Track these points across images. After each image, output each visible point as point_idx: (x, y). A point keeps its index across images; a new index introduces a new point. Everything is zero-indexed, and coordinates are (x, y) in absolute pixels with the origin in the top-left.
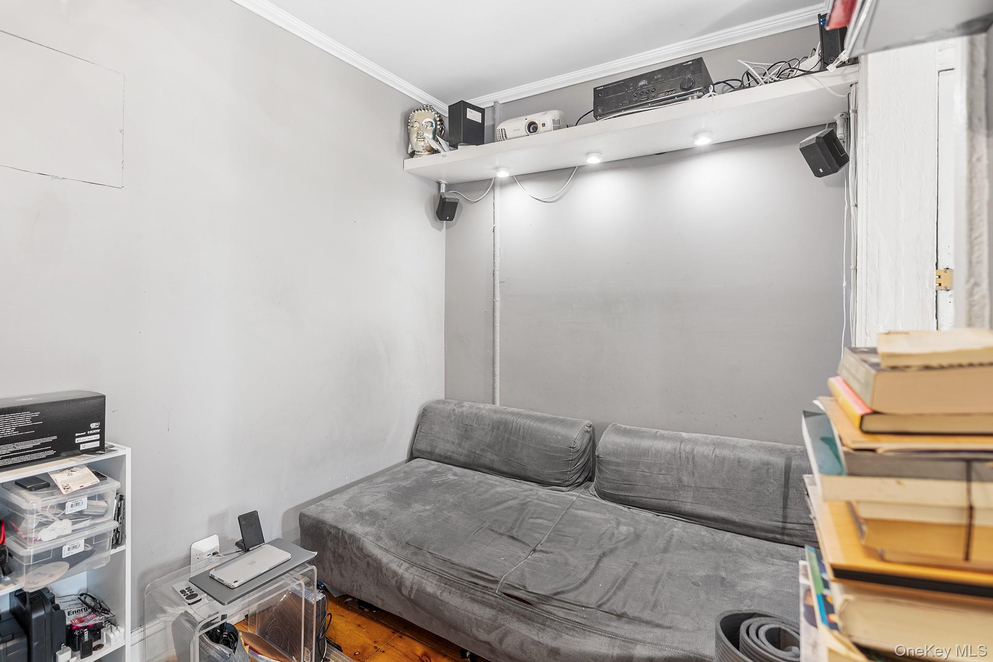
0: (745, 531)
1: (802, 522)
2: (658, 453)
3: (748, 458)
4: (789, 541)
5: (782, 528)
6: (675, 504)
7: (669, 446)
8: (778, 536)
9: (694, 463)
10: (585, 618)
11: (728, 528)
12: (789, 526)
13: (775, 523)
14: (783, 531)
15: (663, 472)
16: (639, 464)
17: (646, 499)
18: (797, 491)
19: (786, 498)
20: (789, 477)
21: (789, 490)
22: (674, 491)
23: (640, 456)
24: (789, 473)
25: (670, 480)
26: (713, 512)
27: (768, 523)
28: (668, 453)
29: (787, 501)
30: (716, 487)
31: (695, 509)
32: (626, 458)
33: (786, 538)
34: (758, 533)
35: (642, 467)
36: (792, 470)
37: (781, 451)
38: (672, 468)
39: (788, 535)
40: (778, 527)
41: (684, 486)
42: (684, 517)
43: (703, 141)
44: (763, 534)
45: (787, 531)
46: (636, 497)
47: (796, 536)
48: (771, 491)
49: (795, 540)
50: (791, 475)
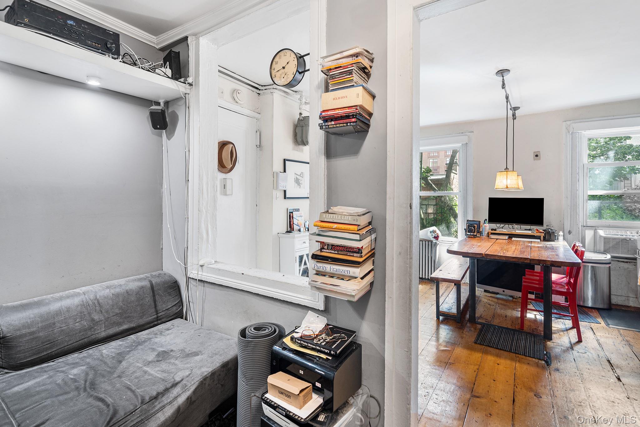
0: (139, 329)
1: (164, 310)
2: (68, 309)
3: (131, 288)
4: (161, 322)
5: (157, 318)
6: (93, 337)
7: (77, 301)
8: (156, 323)
9: (99, 304)
10: (139, 417)
11: (130, 333)
12: (159, 315)
13: (153, 317)
14: (158, 319)
15: (78, 320)
16: (54, 324)
17: (68, 346)
18: (159, 296)
19: (155, 301)
20: (154, 290)
21: (155, 297)
22: (90, 329)
23: (54, 317)
24: (153, 288)
25: (85, 323)
26: (120, 329)
27: (150, 318)
28: (77, 306)
29: (155, 303)
30: (118, 313)
31: (108, 333)
32: (40, 325)
33: (159, 322)
34: (146, 327)
35: (58, 325)
36: (154, 286)
37: (144, 279)
38: (84, 315)
39: (159, 320)
40: (155, 318)
41: (97, 322)
42: (102, 342)
43: (94, 83)
44: (148, 326)
45: (159, 318)
46: (59, 349)
47: (163, 318)
48: (147, 301)
49: (163, 320)
50: (155, 289)
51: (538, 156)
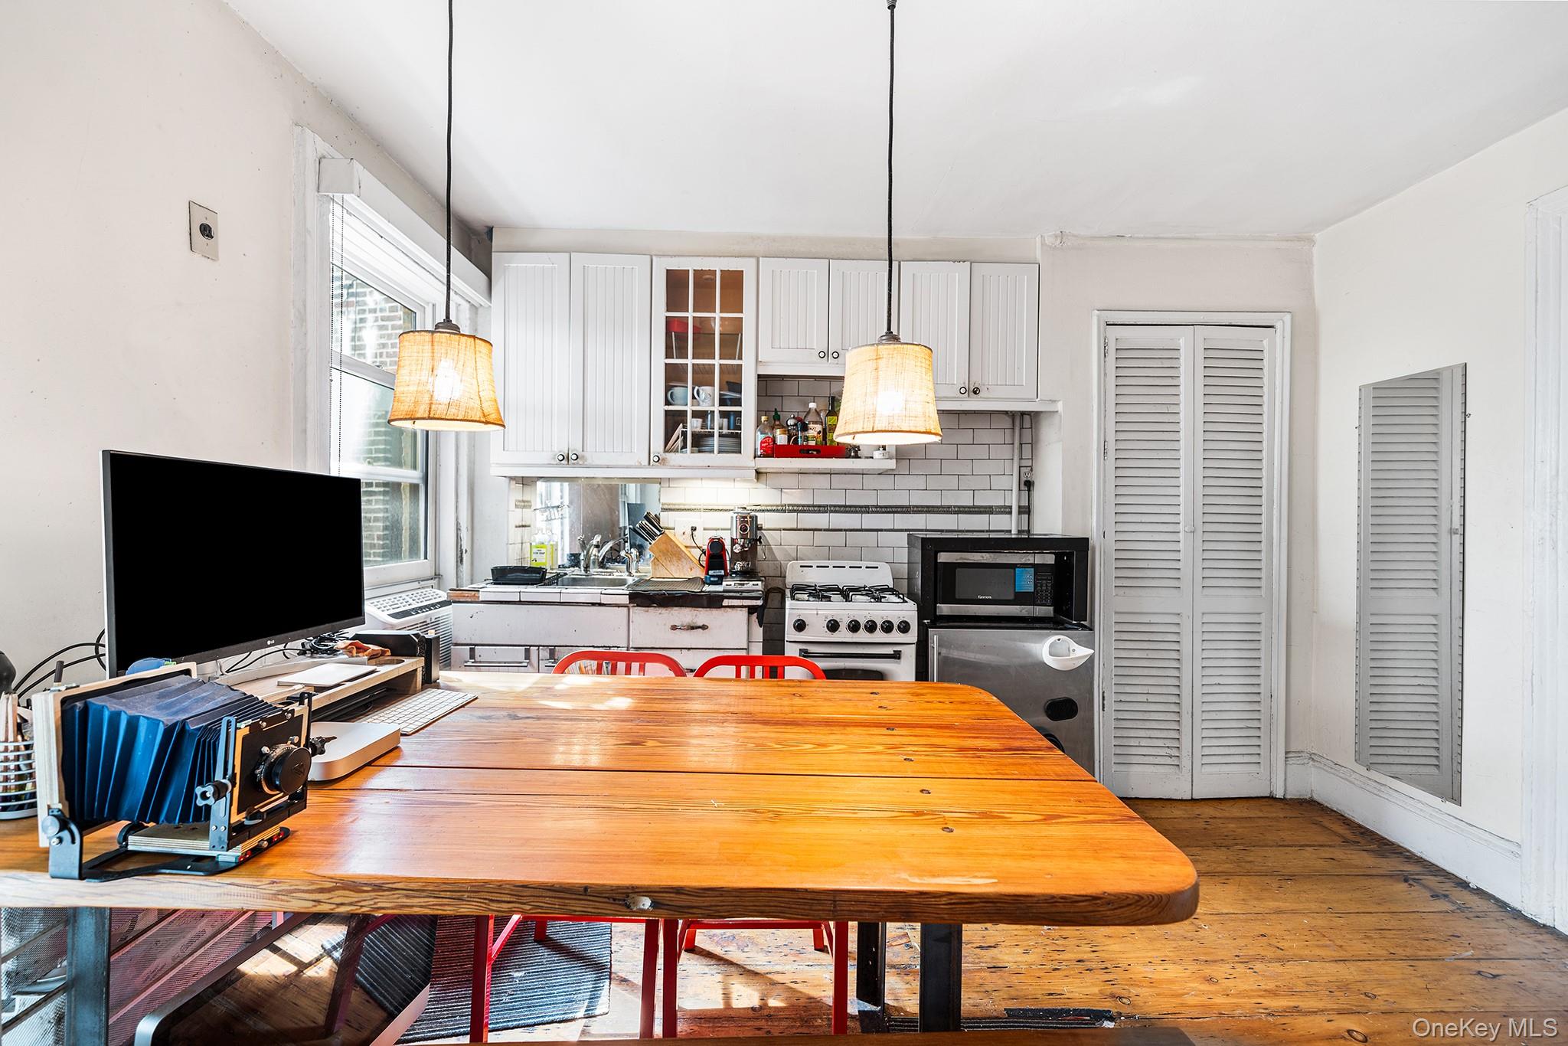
51: (210, 236)
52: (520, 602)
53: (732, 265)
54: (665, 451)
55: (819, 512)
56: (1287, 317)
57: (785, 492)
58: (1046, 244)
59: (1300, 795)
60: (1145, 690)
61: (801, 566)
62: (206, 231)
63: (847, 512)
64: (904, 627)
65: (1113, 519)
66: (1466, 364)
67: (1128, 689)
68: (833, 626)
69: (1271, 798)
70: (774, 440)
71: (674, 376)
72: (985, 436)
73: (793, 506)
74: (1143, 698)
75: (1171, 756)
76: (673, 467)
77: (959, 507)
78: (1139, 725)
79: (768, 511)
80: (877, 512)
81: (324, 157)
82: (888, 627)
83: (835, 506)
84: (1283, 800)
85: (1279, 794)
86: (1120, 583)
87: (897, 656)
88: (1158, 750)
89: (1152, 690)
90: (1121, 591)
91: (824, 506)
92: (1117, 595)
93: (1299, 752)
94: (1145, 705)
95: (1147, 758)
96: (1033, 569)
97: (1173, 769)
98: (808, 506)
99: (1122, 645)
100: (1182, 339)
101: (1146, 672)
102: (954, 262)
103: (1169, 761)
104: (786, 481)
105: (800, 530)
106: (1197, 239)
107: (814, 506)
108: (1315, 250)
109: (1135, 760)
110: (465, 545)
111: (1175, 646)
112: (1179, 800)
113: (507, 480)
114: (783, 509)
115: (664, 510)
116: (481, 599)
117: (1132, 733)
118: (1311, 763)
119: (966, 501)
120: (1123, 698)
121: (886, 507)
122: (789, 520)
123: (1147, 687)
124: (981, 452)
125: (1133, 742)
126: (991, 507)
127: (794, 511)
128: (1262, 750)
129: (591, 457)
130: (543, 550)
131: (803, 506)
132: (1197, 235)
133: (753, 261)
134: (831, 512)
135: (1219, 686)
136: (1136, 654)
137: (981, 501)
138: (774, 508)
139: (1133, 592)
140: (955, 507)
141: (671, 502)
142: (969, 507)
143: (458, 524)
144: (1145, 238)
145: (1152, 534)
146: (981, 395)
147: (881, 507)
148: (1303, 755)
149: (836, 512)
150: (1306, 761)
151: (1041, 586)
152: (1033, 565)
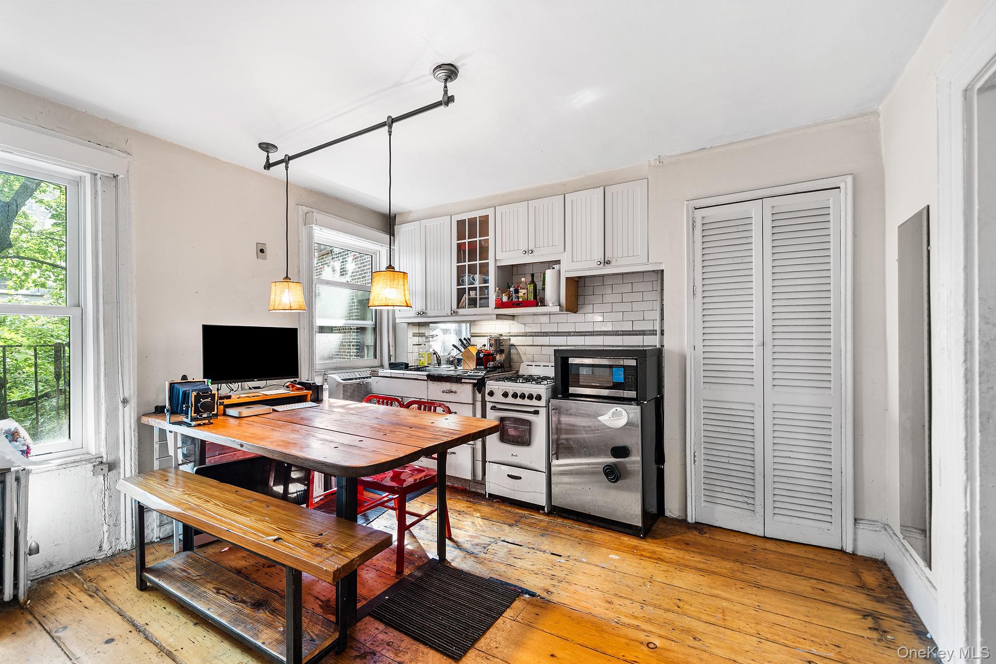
51: (263, 252)
52: (391, 377)
53: (483, 213)
54: (458, 308)
55: (544, 336)
56: (849, 179)
57: (527, 326)
58: (652, 165)
59: (872, 555)
60: (727, 454)
61: (527, 365)
62: (262, 251)
63: (558, 336)
64: (539, 398)
65: (701, 337)
66: (928, 206)
67: (714, 452)
68: (505, 395)
69: (842, 551)
70: (501, 300)
71: (460, 271)
72: (638, 287)
73: (530, 333)
74: (726, 460)
75: (748, 504)
76: (461, 315)
77: (623, 331)
78: (723, 478)
79: (519, 336)
80: (575, 336)
81: (308, 213)
82: (531, 397)
83: (552, 332)
84: (853, 555)
85: (849, 549)
86: (707, 380)
87: (536, 413)
88: (738, 497)
89: (732, 455)
90: (708, 386)
91: (546, 333)
92: (705, 388)
93: (873, 521)
94: (727, 465)
95: (729, 501)
96: (623, 369)
97: (749, 513)
98: (538, 333)
99: (708, 422)
100: (754, 209)
101: (728, 442)
102: (594, 188)
103: (746, 506)
104: (529, 319)
105: (534, 346)
106: (768, 136)
107: (541, 333)
108: (881, 119)
109: (719, 501)
110: (392, 353)
111: (751, 427)
112: (754, 535)
113: (407, 324)
114: (525, 335)
115: (472, 336)
116: (379, 375)
117: (717, 483)
118: (883, 531)
119: (628, 327)
120: (710, 458)
121: (580, 332)
122: (529, 340)
123: (729, 453)
124: (638, 296)
125: (718, 489)
126: (644, 331)
127: (531, 336)
128: (833, 513)
129: (430, 313)
130: (423, 356)
131: (536, 333)
132: (764, 134)
133: (493, 209)
134: (550, 336)
135: (789, 459)
136: (720, 429)
137: (638, 327)
138: (521, 334)
139: (717, 386)
140: (620, 331)
141: (476, 332)
142: (629, 331)
143: (389, 344)
144: (722, 146)
145: (731, 347)
146: (612, 264)
147: (577, 332)
148: (877, 524)
149: (552, 336)
150: (878, 529)
151: (628, 379)
152: (623, 366)
